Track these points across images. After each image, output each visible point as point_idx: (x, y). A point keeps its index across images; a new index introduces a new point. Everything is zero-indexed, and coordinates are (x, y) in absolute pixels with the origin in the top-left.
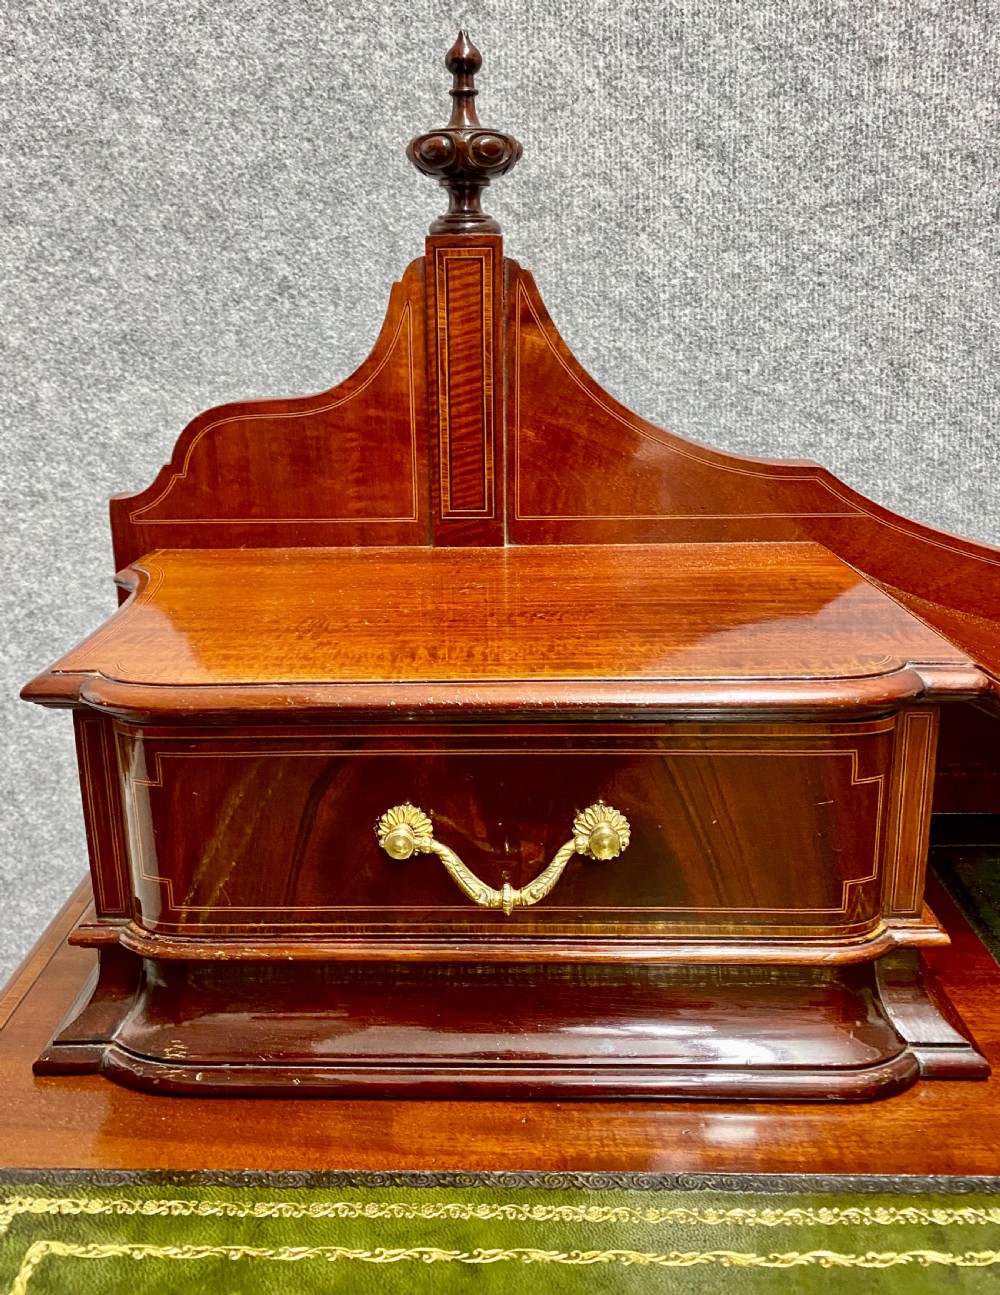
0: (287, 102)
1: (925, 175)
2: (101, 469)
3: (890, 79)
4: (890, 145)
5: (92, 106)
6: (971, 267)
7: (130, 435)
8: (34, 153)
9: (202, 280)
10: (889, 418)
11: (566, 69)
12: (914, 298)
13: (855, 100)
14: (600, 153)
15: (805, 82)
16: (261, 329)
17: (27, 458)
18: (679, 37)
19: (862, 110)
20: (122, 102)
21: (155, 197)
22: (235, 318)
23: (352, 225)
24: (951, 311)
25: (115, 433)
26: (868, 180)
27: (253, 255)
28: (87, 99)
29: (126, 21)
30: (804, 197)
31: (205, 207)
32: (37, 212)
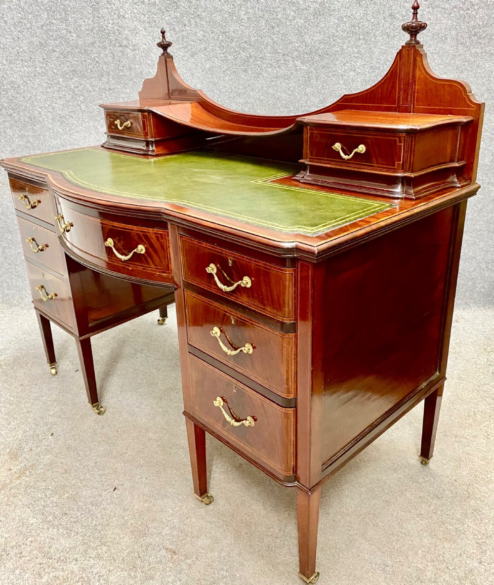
0: (96, 32)
1: (193, 43)
2: (70, 93)
3: (187, 28)
4: (188, 38)
5: (65, 33)
6: (202, 58)
7: (74, 87)
8: (57, 40)
9: (84, 61)
10: (192, 82)
11: (138, 27)
12: (194, 63)
13: (182, 31)
14: (144, 40)
15: (175, 28)
16: (94, 69)
17: (58, 91)
18: (155, 22)
19: (183, 33)
20: (70, 32)
21: (77, 48)
22: (90, 67)
23: (107, 52)
24: (200, 65)
25: (72, 87)
26: (186, 44)
27: (92, 57)
28: (64, 31)
29: (70, 19)
30: (176, 47)
31: (84, 49)
32: (58, 50)
